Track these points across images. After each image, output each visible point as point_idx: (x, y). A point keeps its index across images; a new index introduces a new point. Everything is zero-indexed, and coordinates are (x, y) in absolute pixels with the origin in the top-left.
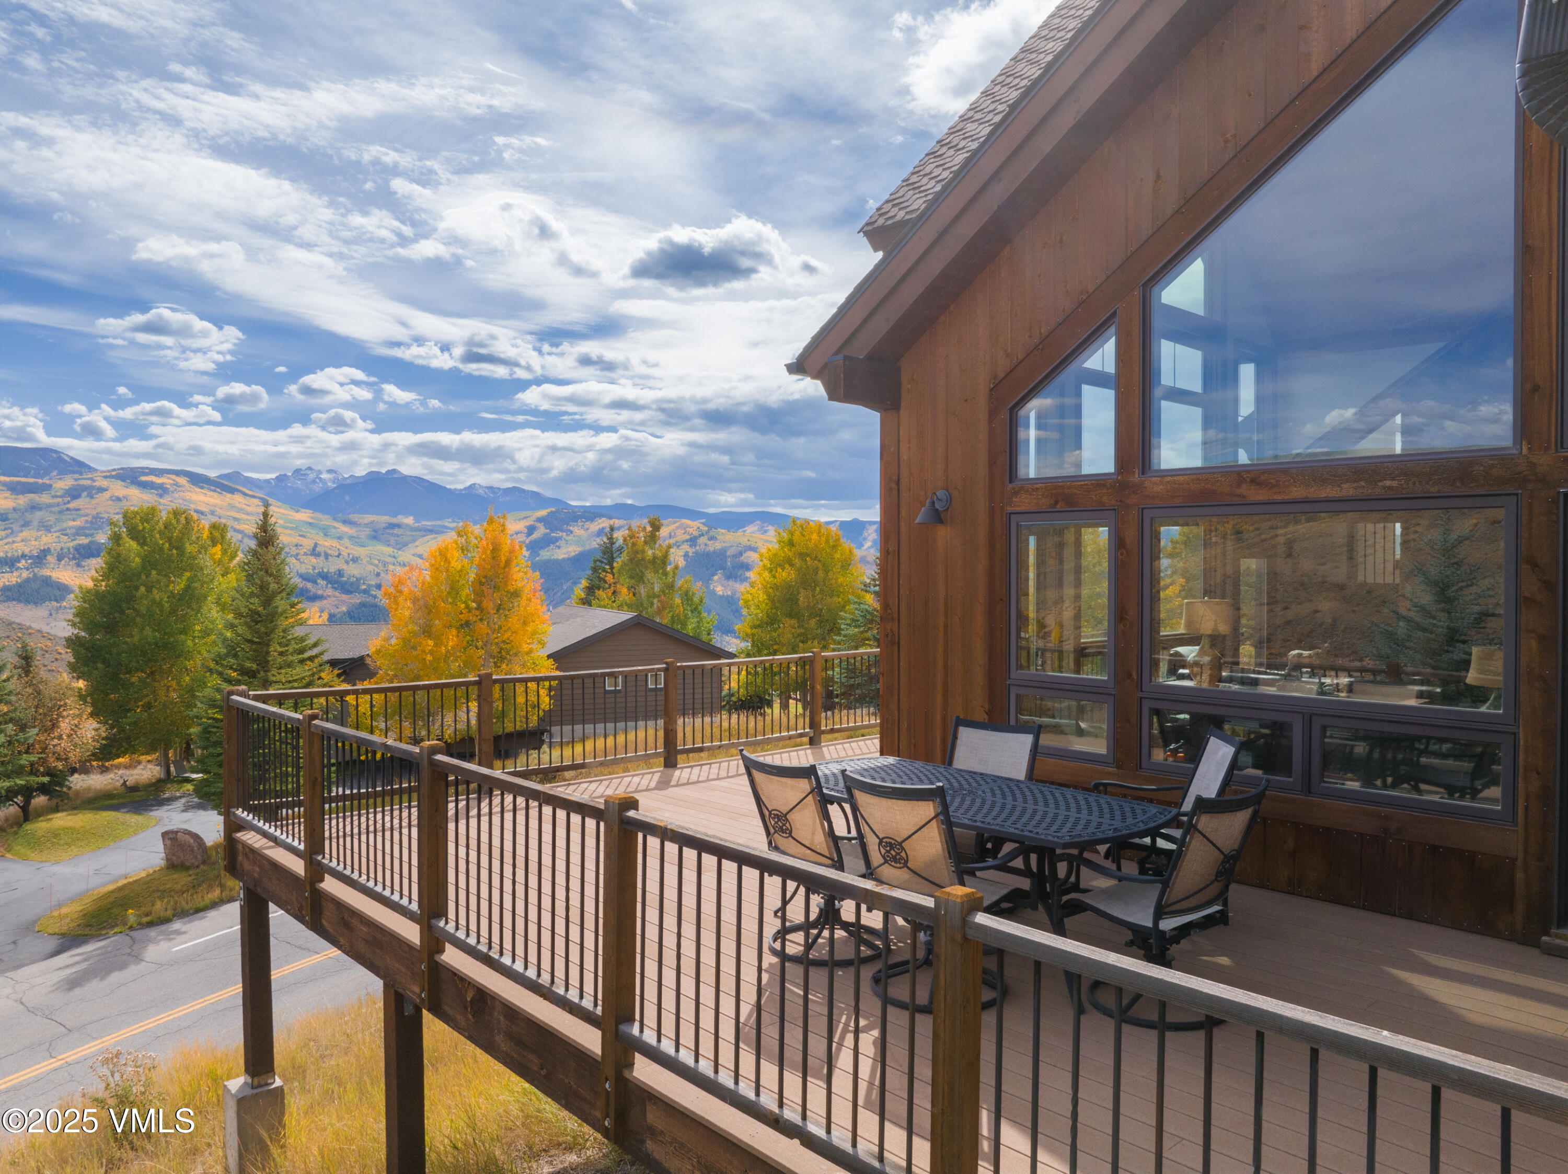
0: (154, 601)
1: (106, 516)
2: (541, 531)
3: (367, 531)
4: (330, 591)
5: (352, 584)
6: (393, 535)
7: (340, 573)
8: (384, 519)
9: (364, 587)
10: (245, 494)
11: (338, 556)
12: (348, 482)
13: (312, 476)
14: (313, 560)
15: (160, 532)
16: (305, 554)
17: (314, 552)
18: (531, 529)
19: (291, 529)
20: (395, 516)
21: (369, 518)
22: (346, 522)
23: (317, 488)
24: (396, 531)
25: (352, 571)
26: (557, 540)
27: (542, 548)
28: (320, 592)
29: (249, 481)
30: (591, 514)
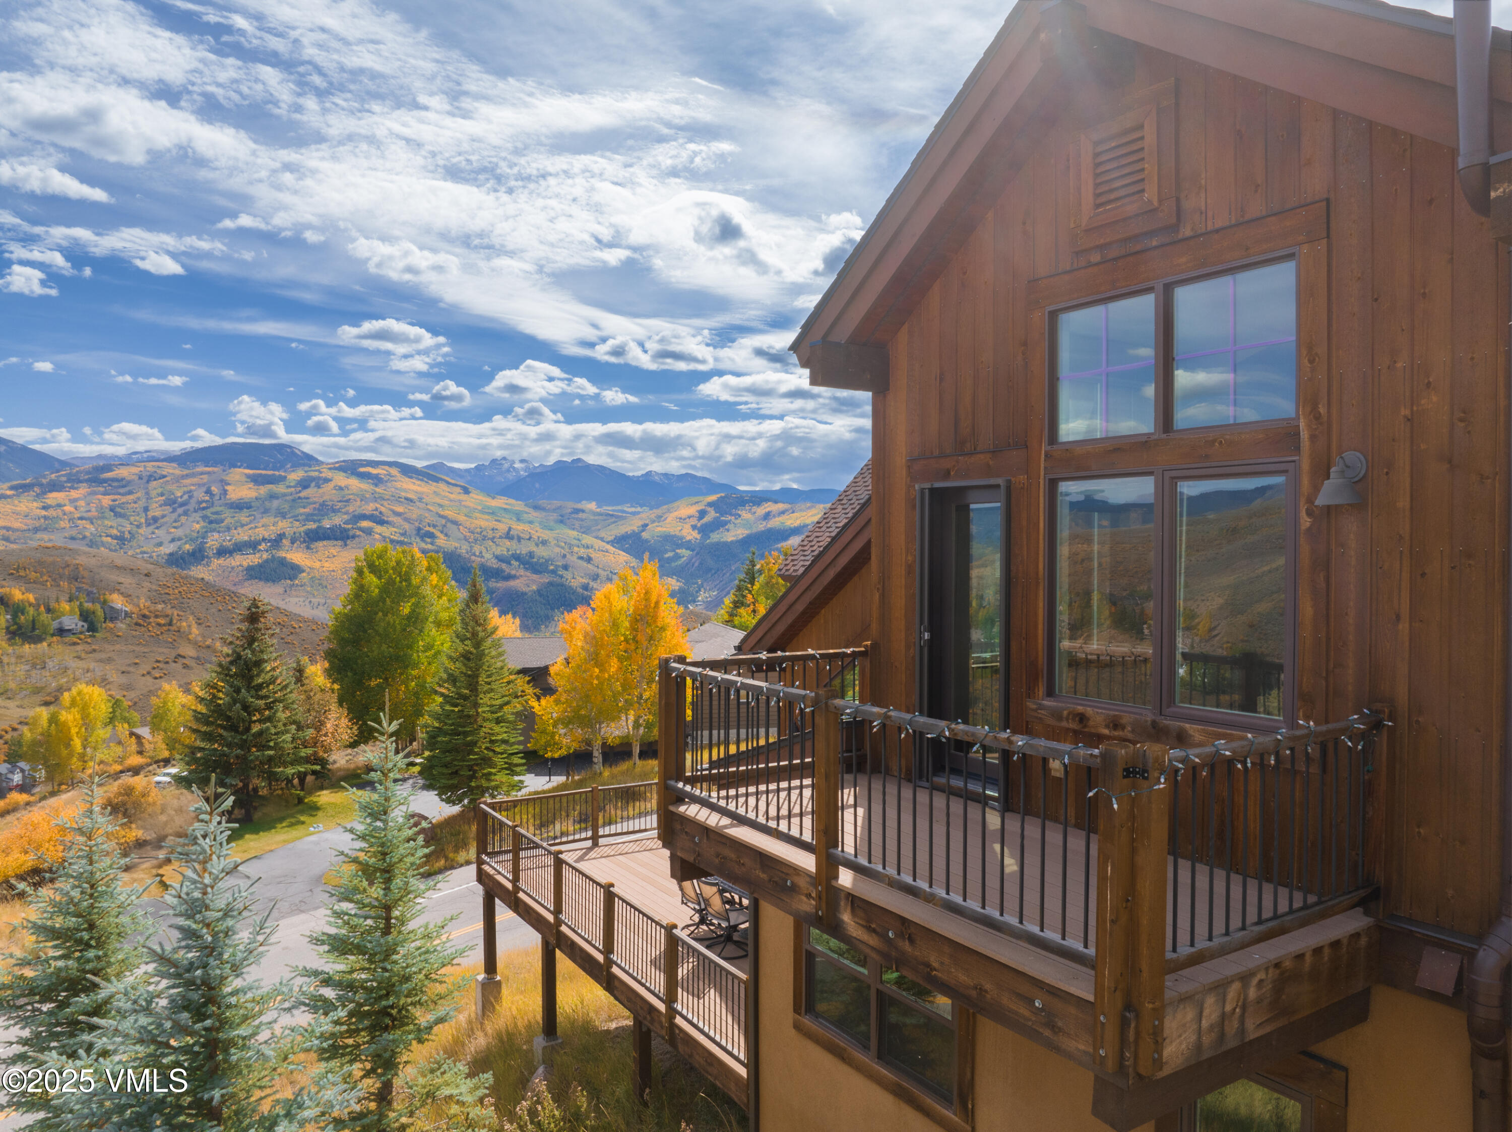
0: (389, 623)
1: (330, 503)
2: (712, 515)
3: (555, 516)
4: (522, 572)
5: (541, 565)
6: (577, 519)
7: (531, 555)
8: (570, 505)
9: (552, 567)
10: (448, 483)
11: (529, 539)
12: (538, 470)
13: (506, 465)
14: (508, 543)
15: (393, 568)
16: (501, 537)
17: (508, 536)
18: (702, 514)
19: (489, 513)
20: (580, 501)
21: (556, 503)
22: (536, 508)
23: (511, 476)
24: (581, 515)
25: (542, 552)
26: (726, 523)
27: (712, 531)
28: (513, 572)
29: (452, 470)
30: (758, 499)
